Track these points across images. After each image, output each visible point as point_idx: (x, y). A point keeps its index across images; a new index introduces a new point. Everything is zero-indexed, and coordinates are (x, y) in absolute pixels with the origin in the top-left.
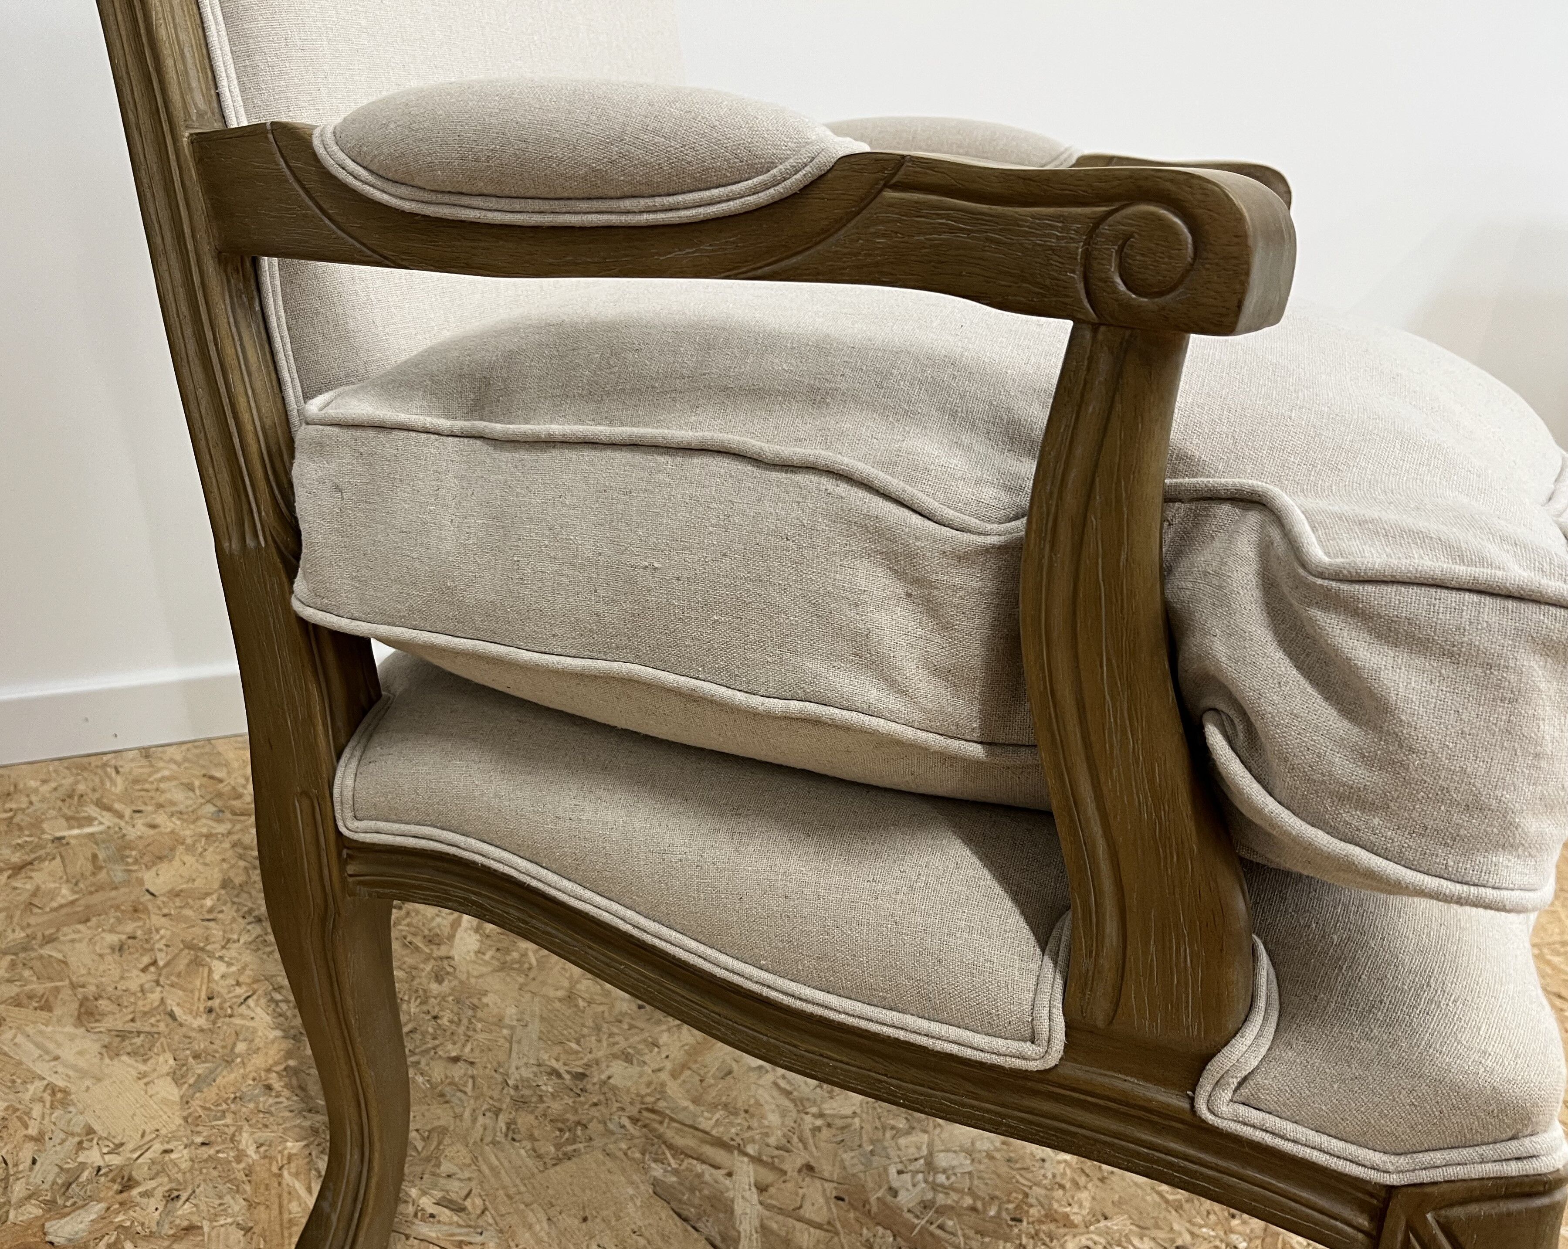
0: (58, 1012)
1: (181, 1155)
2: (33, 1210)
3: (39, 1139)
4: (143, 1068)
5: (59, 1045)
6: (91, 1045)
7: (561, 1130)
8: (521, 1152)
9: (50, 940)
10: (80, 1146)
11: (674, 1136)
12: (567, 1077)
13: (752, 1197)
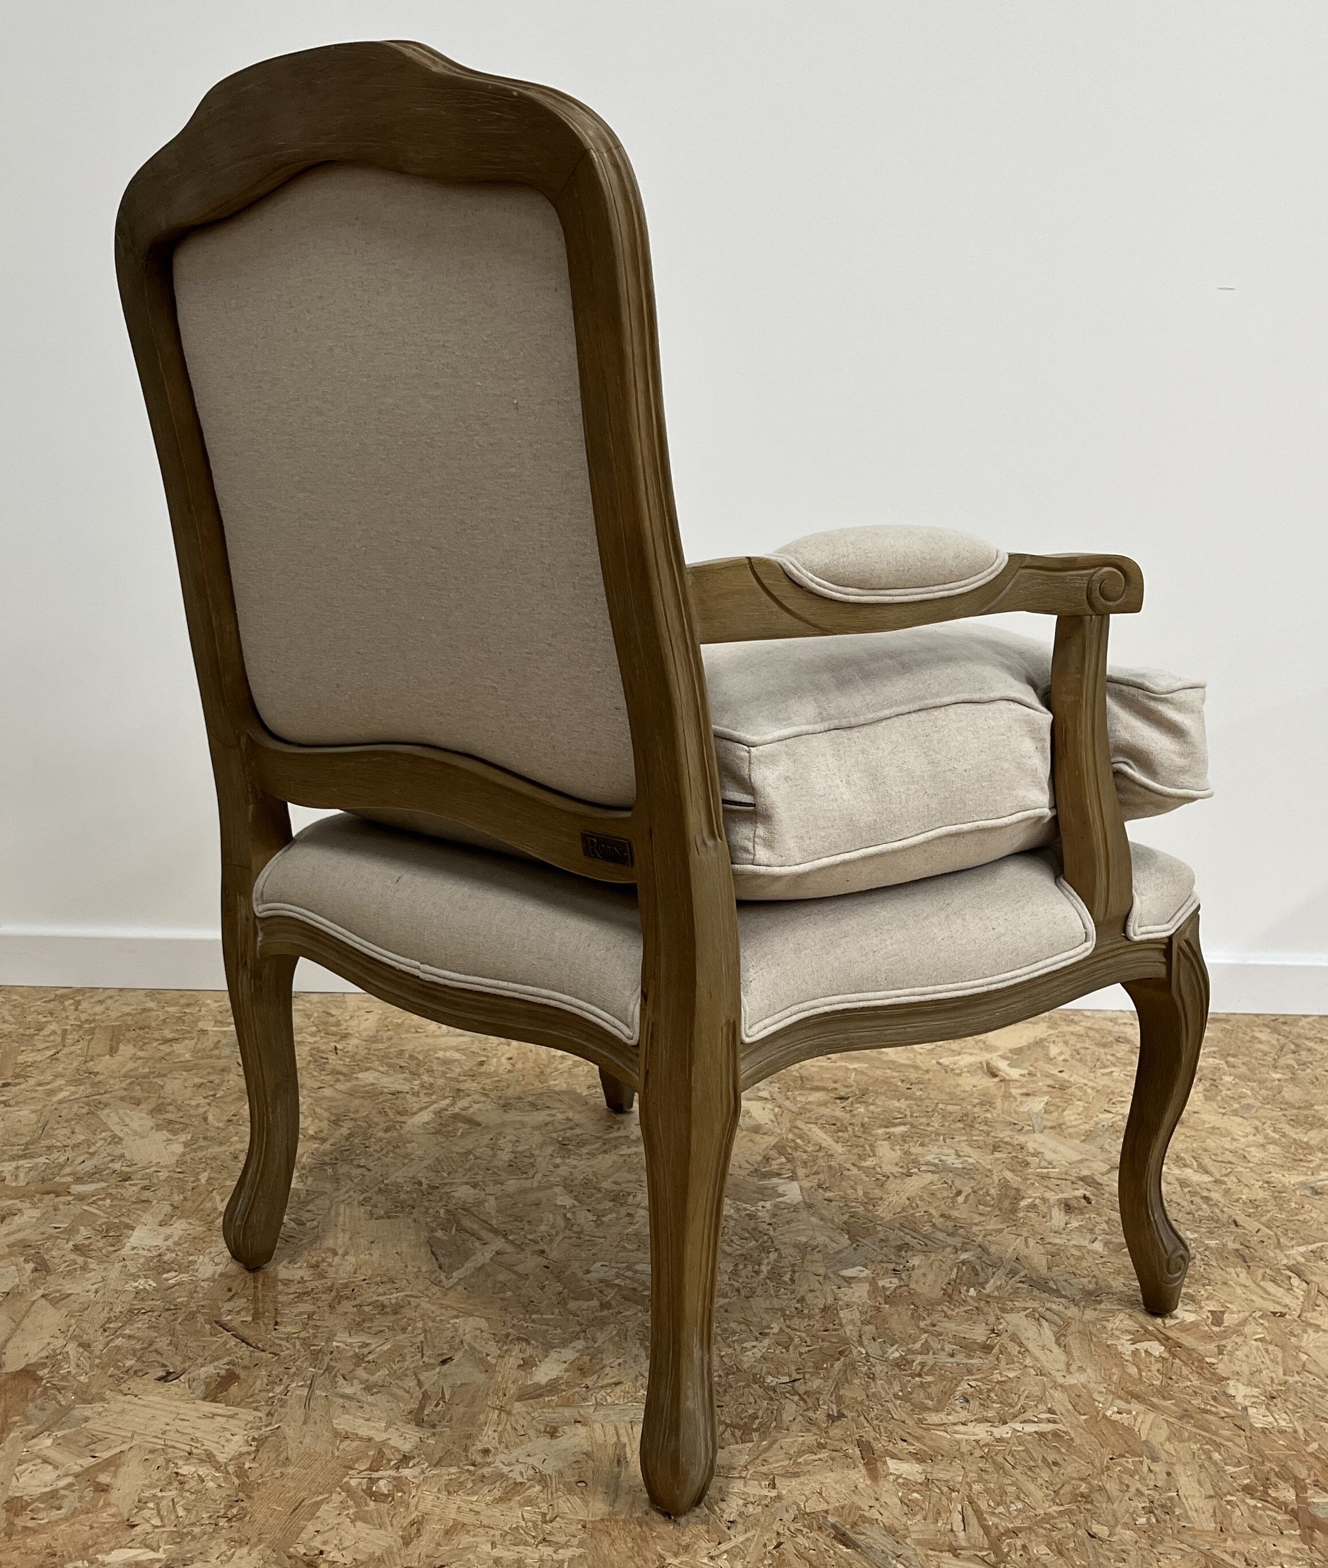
0: (142, 1106)
1: (163, 1175)
2: (70, 1179)
3: (92, 1154)
4: (171, 1137)
5: (132, 1120)
6: (149, 1122)
7: (396, 1207)
8: (362, 1210)
9: (160, 1075)
10: (112, 1161)
11: (467, 1223)
12: (425, 1186)
13: (488, 1256)
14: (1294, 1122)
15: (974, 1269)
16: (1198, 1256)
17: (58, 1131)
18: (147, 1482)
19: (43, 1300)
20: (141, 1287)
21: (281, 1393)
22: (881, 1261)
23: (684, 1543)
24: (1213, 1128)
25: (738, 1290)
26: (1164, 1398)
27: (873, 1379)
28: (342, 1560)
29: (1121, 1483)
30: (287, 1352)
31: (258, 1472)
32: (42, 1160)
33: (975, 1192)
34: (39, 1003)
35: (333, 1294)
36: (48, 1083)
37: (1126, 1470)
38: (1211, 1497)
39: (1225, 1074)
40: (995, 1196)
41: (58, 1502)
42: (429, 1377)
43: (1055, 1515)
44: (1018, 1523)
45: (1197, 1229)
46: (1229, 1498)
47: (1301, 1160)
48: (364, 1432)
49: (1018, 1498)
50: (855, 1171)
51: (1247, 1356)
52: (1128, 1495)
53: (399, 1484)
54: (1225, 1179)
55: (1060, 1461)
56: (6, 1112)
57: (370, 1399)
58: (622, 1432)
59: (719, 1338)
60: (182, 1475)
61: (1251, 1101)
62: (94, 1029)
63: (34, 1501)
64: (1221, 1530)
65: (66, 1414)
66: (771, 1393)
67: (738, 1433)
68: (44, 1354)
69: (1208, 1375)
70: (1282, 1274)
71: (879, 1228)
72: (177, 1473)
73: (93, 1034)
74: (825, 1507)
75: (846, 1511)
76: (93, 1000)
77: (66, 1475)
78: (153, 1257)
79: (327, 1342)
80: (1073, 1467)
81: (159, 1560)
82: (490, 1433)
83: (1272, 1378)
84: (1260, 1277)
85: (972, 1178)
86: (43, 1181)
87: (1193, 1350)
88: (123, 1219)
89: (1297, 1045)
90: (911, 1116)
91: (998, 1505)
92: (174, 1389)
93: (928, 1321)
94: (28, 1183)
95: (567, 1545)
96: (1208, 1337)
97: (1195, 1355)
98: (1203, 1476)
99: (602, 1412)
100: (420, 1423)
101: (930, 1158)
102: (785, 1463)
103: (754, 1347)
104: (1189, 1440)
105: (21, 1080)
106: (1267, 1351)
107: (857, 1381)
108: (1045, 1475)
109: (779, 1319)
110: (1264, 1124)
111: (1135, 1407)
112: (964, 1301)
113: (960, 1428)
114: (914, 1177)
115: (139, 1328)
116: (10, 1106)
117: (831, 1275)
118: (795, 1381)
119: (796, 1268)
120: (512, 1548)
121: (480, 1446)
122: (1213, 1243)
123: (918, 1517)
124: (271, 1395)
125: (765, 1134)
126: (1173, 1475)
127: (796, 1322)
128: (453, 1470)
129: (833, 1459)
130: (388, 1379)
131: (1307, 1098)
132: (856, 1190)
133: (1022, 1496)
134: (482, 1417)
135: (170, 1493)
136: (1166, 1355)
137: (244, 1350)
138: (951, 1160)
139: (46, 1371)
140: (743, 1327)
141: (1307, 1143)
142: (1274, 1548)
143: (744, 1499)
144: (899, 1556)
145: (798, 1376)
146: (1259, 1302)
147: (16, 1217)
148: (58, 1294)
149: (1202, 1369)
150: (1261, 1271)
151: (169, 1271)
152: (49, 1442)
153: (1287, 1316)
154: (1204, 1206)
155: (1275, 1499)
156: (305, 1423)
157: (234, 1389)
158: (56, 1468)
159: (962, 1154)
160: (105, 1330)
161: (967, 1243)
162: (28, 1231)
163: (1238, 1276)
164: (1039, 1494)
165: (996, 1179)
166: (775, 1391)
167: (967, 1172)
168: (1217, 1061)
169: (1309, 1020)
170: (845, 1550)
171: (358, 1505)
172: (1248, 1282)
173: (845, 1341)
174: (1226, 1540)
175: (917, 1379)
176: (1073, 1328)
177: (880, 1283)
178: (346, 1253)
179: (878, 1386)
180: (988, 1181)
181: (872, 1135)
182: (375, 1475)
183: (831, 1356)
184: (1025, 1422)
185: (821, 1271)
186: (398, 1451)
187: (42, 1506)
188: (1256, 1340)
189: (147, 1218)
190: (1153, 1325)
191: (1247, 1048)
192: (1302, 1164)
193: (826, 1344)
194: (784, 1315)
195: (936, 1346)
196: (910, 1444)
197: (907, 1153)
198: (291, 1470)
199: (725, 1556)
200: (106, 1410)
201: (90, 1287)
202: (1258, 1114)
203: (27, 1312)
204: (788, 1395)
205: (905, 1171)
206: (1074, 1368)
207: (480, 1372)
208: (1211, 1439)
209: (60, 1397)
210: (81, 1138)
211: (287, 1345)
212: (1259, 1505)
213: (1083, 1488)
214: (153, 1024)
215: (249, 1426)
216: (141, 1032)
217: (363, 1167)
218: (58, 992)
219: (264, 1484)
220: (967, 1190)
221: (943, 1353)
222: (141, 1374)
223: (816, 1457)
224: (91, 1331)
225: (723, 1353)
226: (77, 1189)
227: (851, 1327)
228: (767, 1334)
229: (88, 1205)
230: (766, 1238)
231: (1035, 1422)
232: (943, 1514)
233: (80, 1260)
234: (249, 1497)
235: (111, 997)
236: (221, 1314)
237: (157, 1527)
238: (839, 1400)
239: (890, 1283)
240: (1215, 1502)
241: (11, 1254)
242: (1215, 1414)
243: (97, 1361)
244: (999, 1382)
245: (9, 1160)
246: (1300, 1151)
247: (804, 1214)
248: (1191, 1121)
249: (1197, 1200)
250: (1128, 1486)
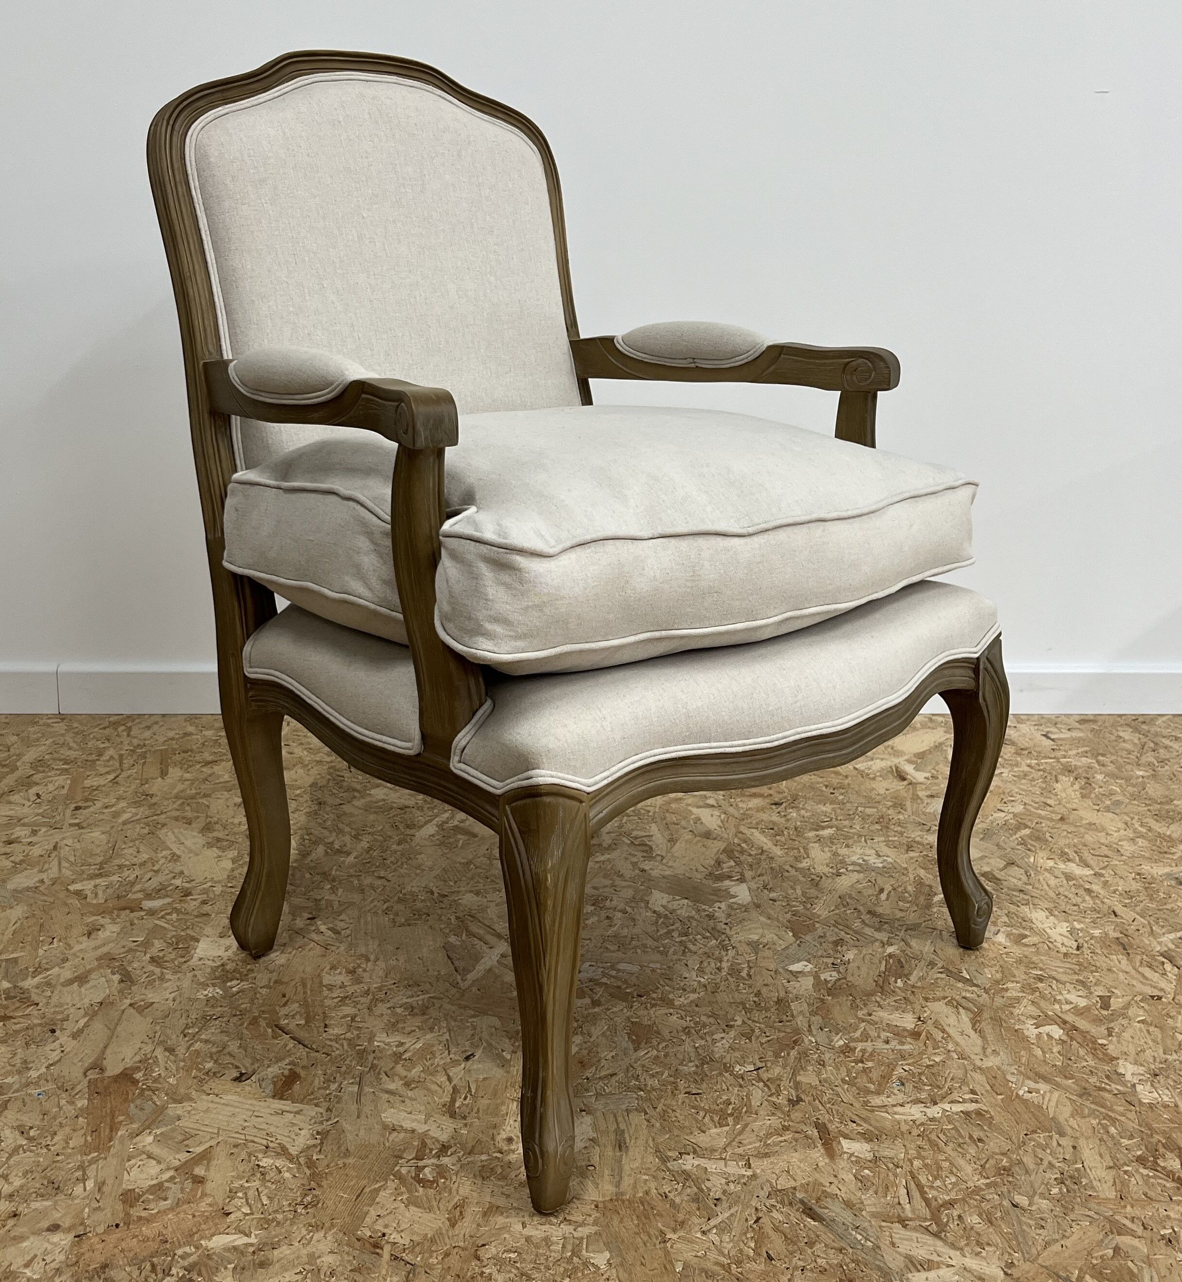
0: (194, 825)
1: (218, 889)
2: (140, 895)
3: (157, 872)
4: (220, 854)
5: (186, 838)
6: (201, 840)
7: (414, 915)
8: (386, 920)
9: (206, 796)
10: (174, 877)
11: (474, 928)
12: (436, 895)
13: (495, 958)
14: (1157, 817)
15: (899, 961)
16: (1085, 945)
17: (126, 851)
18: (234, 1174)
19: (131, 1010)
20: (210, 995)
21: (336, 1090)
22: (822, 956)
23: (680, 1220)
24: (1090, 824)
25: (705, 986)
26: (1066, 1077)
27: (823, 1066)
28: (402, 1242)
29: (1036, 1156)
30: (338, 1052)
31: (325, 1163)
32: (115, 878)
33: (894, 889)
34: (96, 730)
35: (370, 997)
36: (113, 806)
37: (1039, 1145)
38: (1111, 1168)
39: (1096, 772)
40: (912, 892)
41: (164, 1194)
42: (457, 1072)
43: (984, 1187)
44: (953, 1196)
45: (1083, 919)
46: (1126, 1168)
47: (1166, 853)
48: (407, 1125)
49: (952, 1172)
50: (793, 872)
51: (1133, 1038)
52: (1042, 1168)
53: (441, 1172)
54: (1103, 872)
55: (984, 1139)
56: (81, 834)
57: (410, 1093)
58: (620, 1119)
59: (693, 1031)
60: (262, 1167)
61: (1120, 798)
62: (145, 752)
63: (144, 1193)
64: (1121, 1198)
65: (162, 1113)
66: (740, 1080)
67: (716, 1119)
68: (137, 1058)
69: (1101, 1056)
70: (1156, 960)
71: (817, 925)
72: (258, 1165)
73: (145, 758)
74: (792, 1184)
75: (810, 1188)
76: (142, 726)
77: (168, 1169)
78: (218, 967)
79: (369, 1043)
80: (995, 1143)
81: (252, 1245)
82: (512, 1122)
83: (1154, 1057)
84: (1138, 964)
85: (892, 876)
86: (118, 897)
87: (1087, 1032)
88: (189, 932)
89: (1156, 744)
90: (837, 819)
91: (936, 1178)
92: (248, 1088)
93: (865, 1011)
94: (106, 901)
95: (583, 1224)
96: (1098, 1021)
97: (1089, 1037)
98: (1104, 1148)
99: (603, 1101)
100: (453, 1115)
101: (854, 858)
102: (758, 1144)
103: (723, 1038)
104: (1089, 1115)
105: (91, 804)
106: (1148, 1031)
107: (810, 1068)
108: (972, 1150)
109: (740, 1011)
110: (1132, 819)
111: (1043, 1087)
112: (894, 992)
113: (899, 1109)
114: (843, 877)
115: (213, 1033)
116: (83, 828)
117: (781, 970)
118: (759, 1068)
119: (751, 965)
120: (540, 1227)
121: (504, 1135)
122: (1097, 933)
123: (871, 1192)
124: (328, 1092)
125: (715, 839)
126: (1078, 1148)
127: (756, 1015)
128: (484, 1157)
129: (796, 1140)
130: (423, 1075)
131: (1167, 793)
132: (795, 889)
133: (954, 1170)
134: (504, 1108)
135: (254, 1184)
136: (1064, 1038)
137: (302, 1051)
138: (873, 860)
139: (141, 1074)
140: (712, 1020)
141: (1169, 836)
142: (1165, 1213)
143: (726, 1179)
144: (857, 1228)
145: (764, 1065)
146: (1139, 987)
147: (100, 932)
148: (143, 1003)
149: (1095, 1050)
150: (1139, 957)
151: (232, 980)
152: (150, 1139)
153: (1163, 999)
154: (1087, 898)
155: (1164, 1168)
156: (358, 1117)
157: (297, 1087)
158: (159, 1162)
159: (881, 854)
160: (185, 1036)
161: (892, 938)
162: (112, 945)
163: (1120, 962)
164: (969, 1169)
165: (912, 877)
166: (743, 1079)
167: (887, 871)
168: (1090, 761)
169: (1164, 719)
170: (813, 1223)
171: (409, 1191)
172: (1129, 969)
173: (797, 1031)
174: (1125, 1207)
175: (860, 1065)
176: (986, 1015)
177: (823, 977)
178: (377, 959)
179: (828, 1072)
180: (906, 879)
181: (805, 838)
182: (421, 1164)
183: (788, 1045)
184: (952, 1102)
185: (772, 967)
186: (438, 1141)
187: (151, 1197)
188: (1139, 1022)
189: (208, 930)
190: (1052, 1010)
191: (1114, 748)
192: (1167, 856)
193: (782, 1034)
194: (744, 1008)
195: (873, 1034)
196: (858, 1125)
197: (835, 854)
198: (351, 1161)
199: (714, 1231)
200: (194, 1109)
201: (168, 996)
202: (1126, 810)
203: (119, 1020)
204: (754, 1082)
205: (835, 871)
206: (989, 1051)
207: (498, 1066)
208: (1107, 1115)
209: (155, 1098)
210: (145, 856)
211: (337, 1046)
212: (1151, 1174)
213: (1005, 1162)
214: (194, 747)
215: (313, 1121)
216: (185, 755)
217: (383, 878)
218: (111, 719)
219: (331, 1173)
220: (888, 888)
221: (880, 1040)
222: (219, 1075)
223: (780, 1139)
224: (174, 1037)
225: (697, 1045)
226: (148, 904)
227: (801, 1018)
228: (732, 1026)
229: (159, 919)
230: (723, 936)
231: (960, 1102)
232: (891, 1189)
233: (158, 971)
234: (320, 1186)
235: (157, 723)
236: (279, 1018)
237: (247, 1214)
238: (797, 1085)
239: (829, 976)
240: (1113, 1172)
241: (100, 967)
242: (1110, 1092)
243: (182, 1064)
244: (928, 1066)
245: (87, 879)
246: (1165, 844)
247: (754, 914)
248: (1071, 818)
249: (1081, 892)
250: (1041, 1160)
